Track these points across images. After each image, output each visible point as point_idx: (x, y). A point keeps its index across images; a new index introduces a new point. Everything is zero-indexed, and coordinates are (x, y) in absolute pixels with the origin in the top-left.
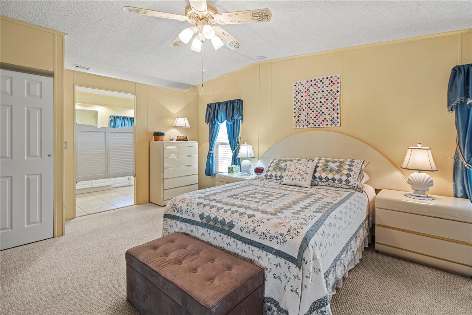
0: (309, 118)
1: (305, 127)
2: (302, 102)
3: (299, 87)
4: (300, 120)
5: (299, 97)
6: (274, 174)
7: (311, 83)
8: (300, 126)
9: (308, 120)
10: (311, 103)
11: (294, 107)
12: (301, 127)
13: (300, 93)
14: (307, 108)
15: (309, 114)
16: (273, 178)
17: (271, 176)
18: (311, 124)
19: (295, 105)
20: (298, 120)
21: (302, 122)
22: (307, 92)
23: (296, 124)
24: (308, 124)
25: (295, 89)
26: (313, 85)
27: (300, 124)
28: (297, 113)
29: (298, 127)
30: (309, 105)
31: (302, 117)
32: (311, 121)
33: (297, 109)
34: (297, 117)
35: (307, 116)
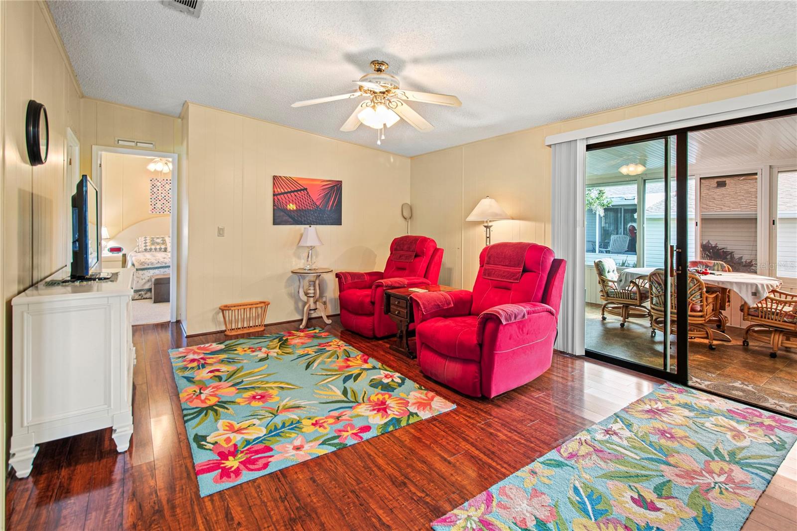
0: (165, 207)
1: (162, 213)
2: (158, 194)
3: (155, 182)
4: (156, 208)
5: (155, 190)
6: (153, 247)
7: (167, 181)
8: (156, 212)
9: (163, 208)
10: (167, 196)
11: (151, 197)
12: (158, 213)
13: (157, 187)
14: (163, 199)
15: (165, 204)
16: (153, 250)
17: (151, 249)
18: (167, 211)
19: (151, 196)
20: (155, 208)
21: (158, 209)
22: (163, 187)
23: (153, 211)
24: (164, 211)
25: (151, 183)
26: (169, 183)
27: (156, 211)
28: (153, 202)
29: (154, 213)
30: (165, 198)
31: (159, 206)
32: (167, 209)
33: (153, 199)
34: (153, 205)
35: (163, 205)
